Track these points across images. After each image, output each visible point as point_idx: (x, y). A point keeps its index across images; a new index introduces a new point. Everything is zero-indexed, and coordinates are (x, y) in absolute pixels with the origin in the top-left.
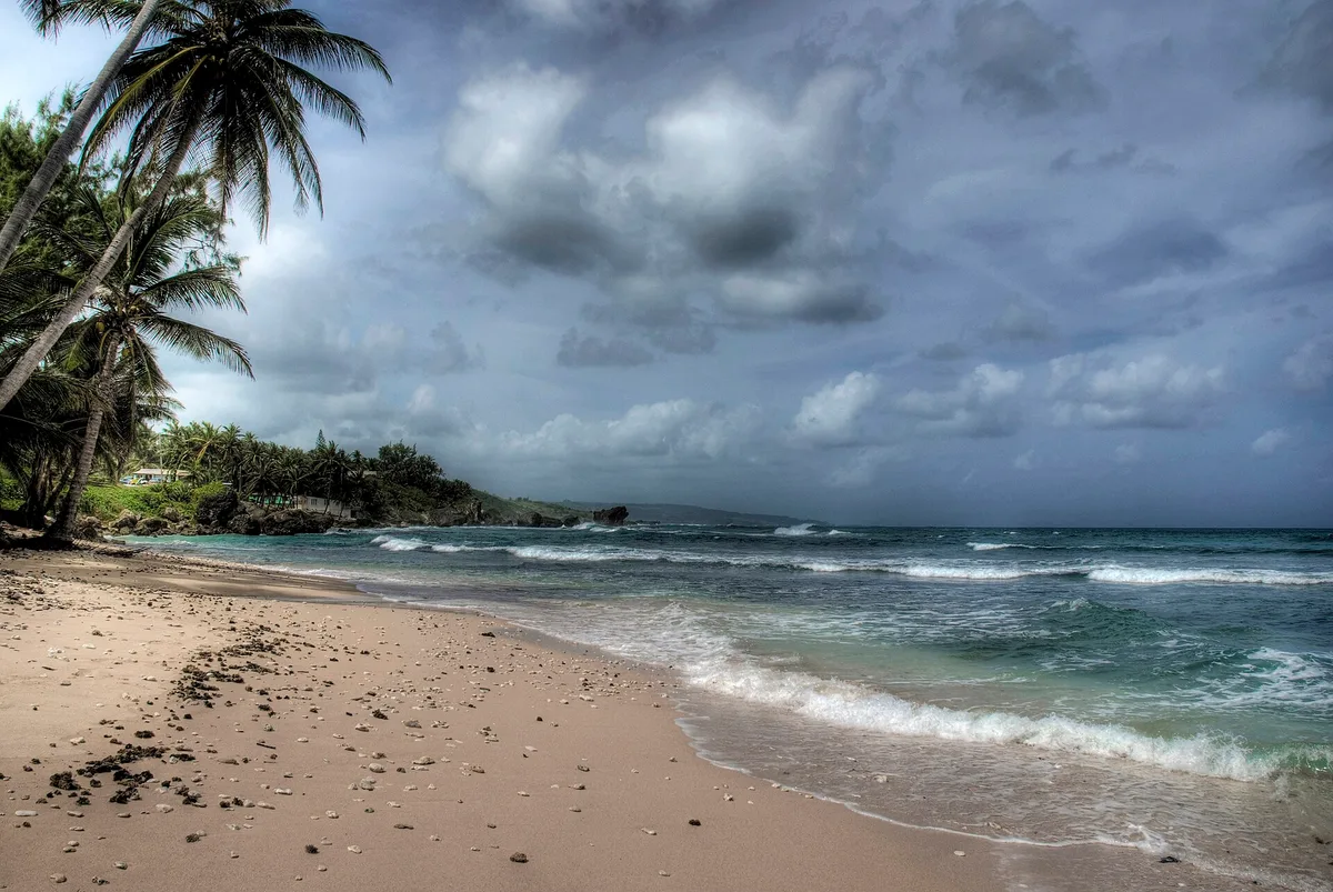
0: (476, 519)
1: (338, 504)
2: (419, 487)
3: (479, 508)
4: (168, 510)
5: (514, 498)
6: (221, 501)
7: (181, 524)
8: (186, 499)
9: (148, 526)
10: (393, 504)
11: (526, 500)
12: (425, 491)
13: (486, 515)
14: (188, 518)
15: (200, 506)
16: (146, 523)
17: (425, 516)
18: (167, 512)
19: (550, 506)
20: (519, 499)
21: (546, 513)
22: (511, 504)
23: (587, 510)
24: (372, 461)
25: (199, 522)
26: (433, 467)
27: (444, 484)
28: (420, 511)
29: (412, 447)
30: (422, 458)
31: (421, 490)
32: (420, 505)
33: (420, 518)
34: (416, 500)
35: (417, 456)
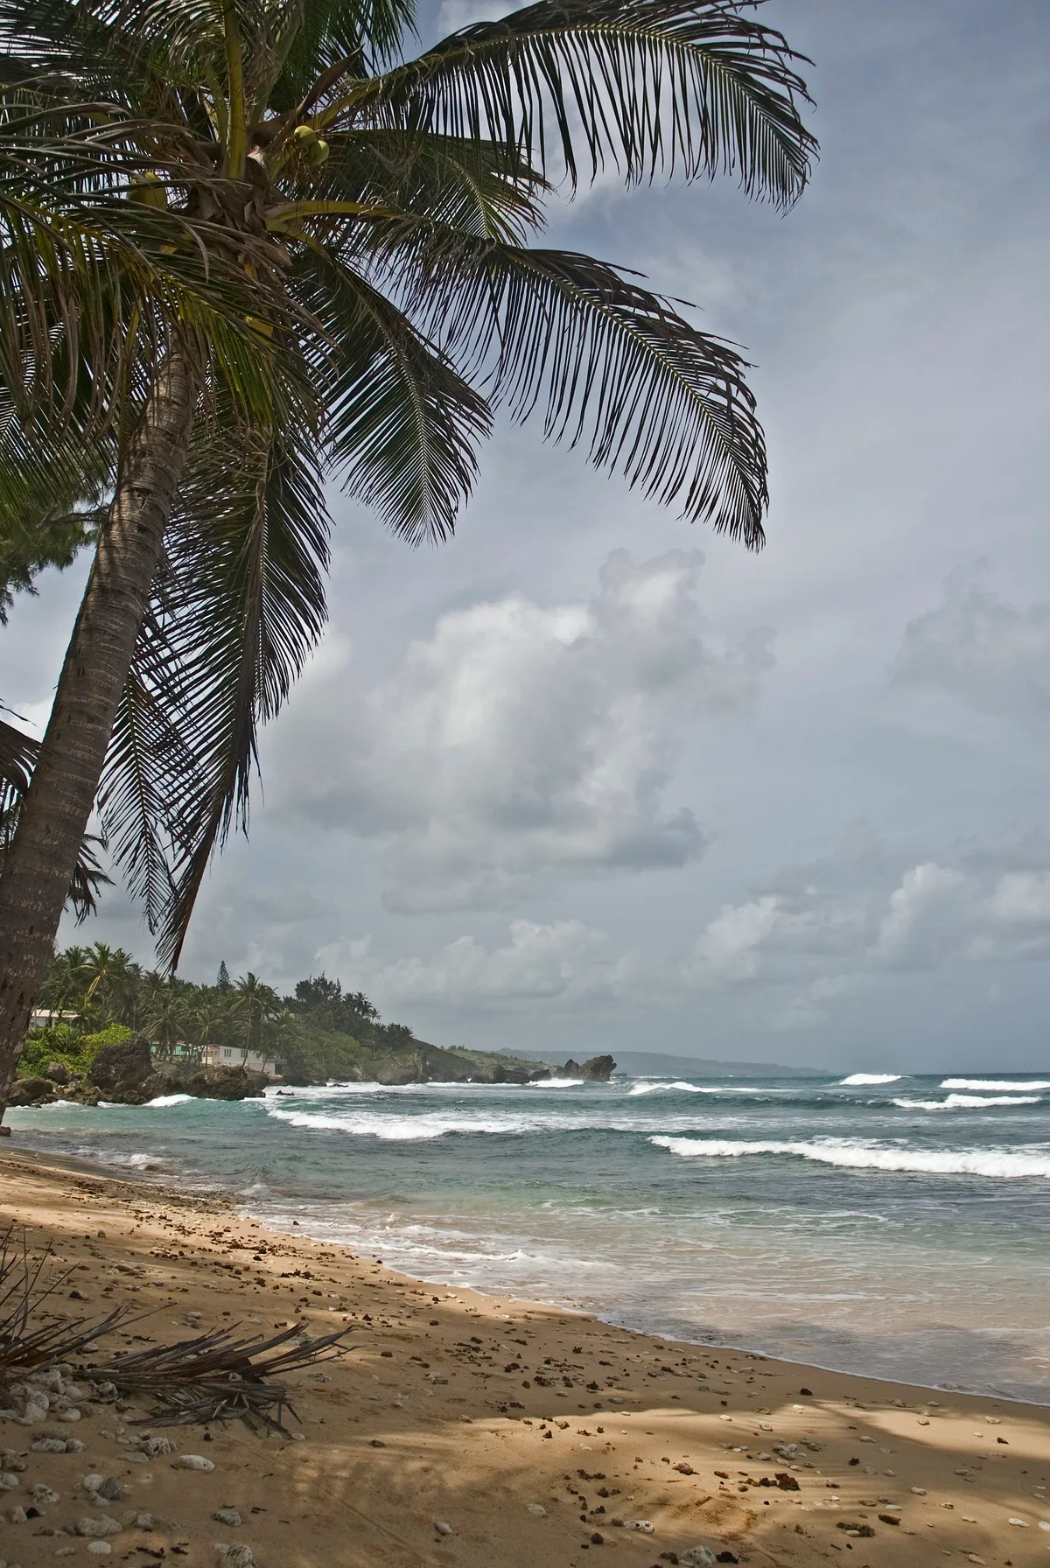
0: (421, 1074)
1: (258, 1056)
2: (349, 1032)
4: (53, 1067)
6: (127, 1054)
7: (71, 1088)
8: (75, 1050)
9: (27, 1089)
10: (317, 1055)
12: (356, 1038)
13: (435, 1069)
14: (79, 1078)
15: (97, 1061)
16: (23, 1085)
18: (51, 1068)
20: (453, 1048)
21: (511, 1065)
23: (558, 1060)
24: (288, 1000)
25: (96, 1083)
26: (365, 1008)
27: (379, 1028)
28: (352, 1063)
29: (335, 982)
30: (350, 996)
31: (352, 1038)
32: (351, 1056)
33: (352, 1072)
34: (345, 1049)
35: (343, 993)
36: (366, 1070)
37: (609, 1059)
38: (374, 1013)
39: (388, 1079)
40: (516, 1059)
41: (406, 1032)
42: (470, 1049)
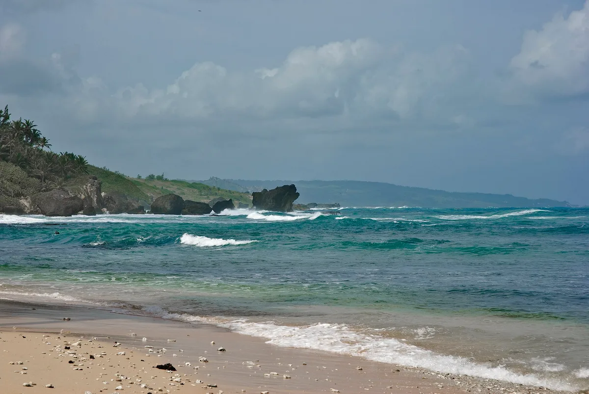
0: (95, 204)
2: (16, 162)
3: (99, 191)
5: (144, 177)
11: (160, 178)
12: (23, 167)
13: (109, 199)
17: (25, 202)
19: (193, 185)
20: (151, 177)
21: (188, 196)
22: (140, 184)
23: (241, 190)
26: (35, 137)
27: (51, 157)
28: (18, 195)
30: (18, 124)
31: (18, 168)
32: (18, 187)
33: (19, 205)
34: (11, 180)
35: (11, 120)
36: (33, 202)
37: (292, 188)
38: (44, 141)
39: (52, 210)
40: (219, 189)
41: (81, 160)
42: (170, 178)
